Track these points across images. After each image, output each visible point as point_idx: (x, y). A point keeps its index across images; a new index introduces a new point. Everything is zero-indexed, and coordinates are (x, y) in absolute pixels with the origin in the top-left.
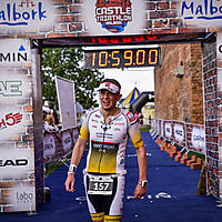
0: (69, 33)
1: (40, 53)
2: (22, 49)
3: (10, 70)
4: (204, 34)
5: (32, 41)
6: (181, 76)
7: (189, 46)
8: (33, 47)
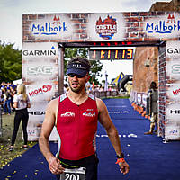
0: (80, 39)
1: (64, 50)
2: (53, 48)
3: (46, 60)
4: (159, 42)
5: (59, 43)
6: (148, 66)
7: (153, 48)
8: (60, 47)
